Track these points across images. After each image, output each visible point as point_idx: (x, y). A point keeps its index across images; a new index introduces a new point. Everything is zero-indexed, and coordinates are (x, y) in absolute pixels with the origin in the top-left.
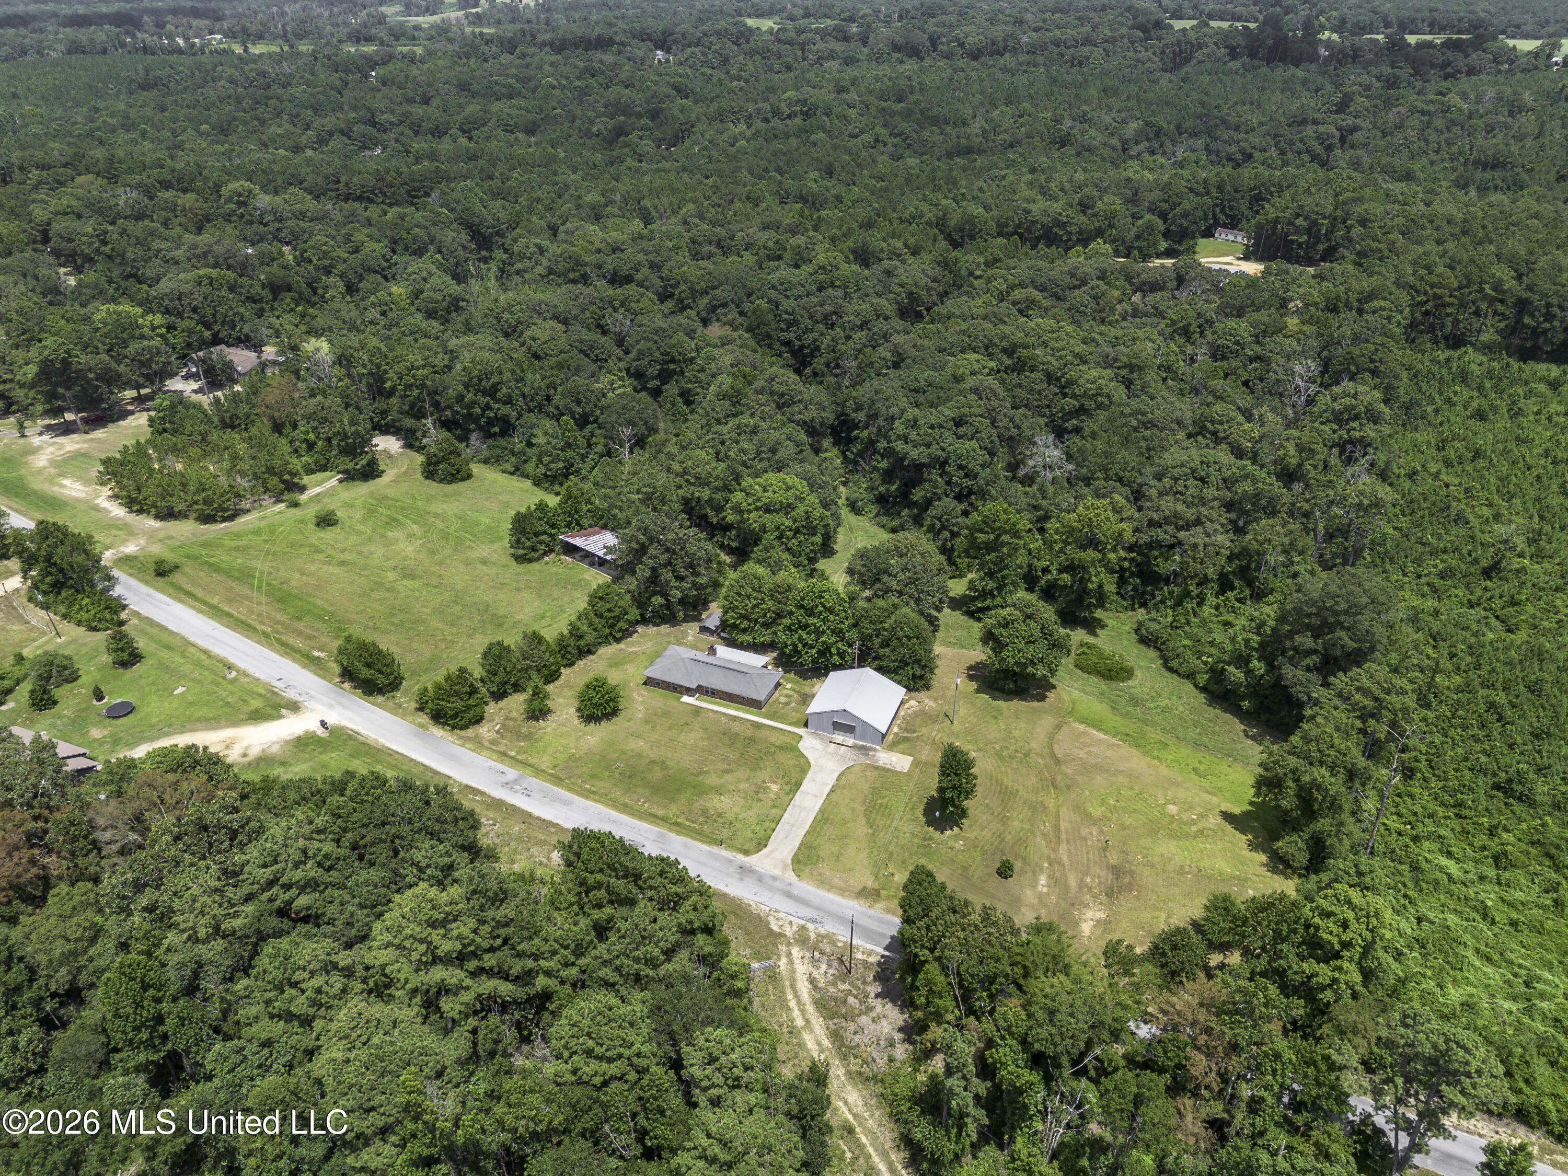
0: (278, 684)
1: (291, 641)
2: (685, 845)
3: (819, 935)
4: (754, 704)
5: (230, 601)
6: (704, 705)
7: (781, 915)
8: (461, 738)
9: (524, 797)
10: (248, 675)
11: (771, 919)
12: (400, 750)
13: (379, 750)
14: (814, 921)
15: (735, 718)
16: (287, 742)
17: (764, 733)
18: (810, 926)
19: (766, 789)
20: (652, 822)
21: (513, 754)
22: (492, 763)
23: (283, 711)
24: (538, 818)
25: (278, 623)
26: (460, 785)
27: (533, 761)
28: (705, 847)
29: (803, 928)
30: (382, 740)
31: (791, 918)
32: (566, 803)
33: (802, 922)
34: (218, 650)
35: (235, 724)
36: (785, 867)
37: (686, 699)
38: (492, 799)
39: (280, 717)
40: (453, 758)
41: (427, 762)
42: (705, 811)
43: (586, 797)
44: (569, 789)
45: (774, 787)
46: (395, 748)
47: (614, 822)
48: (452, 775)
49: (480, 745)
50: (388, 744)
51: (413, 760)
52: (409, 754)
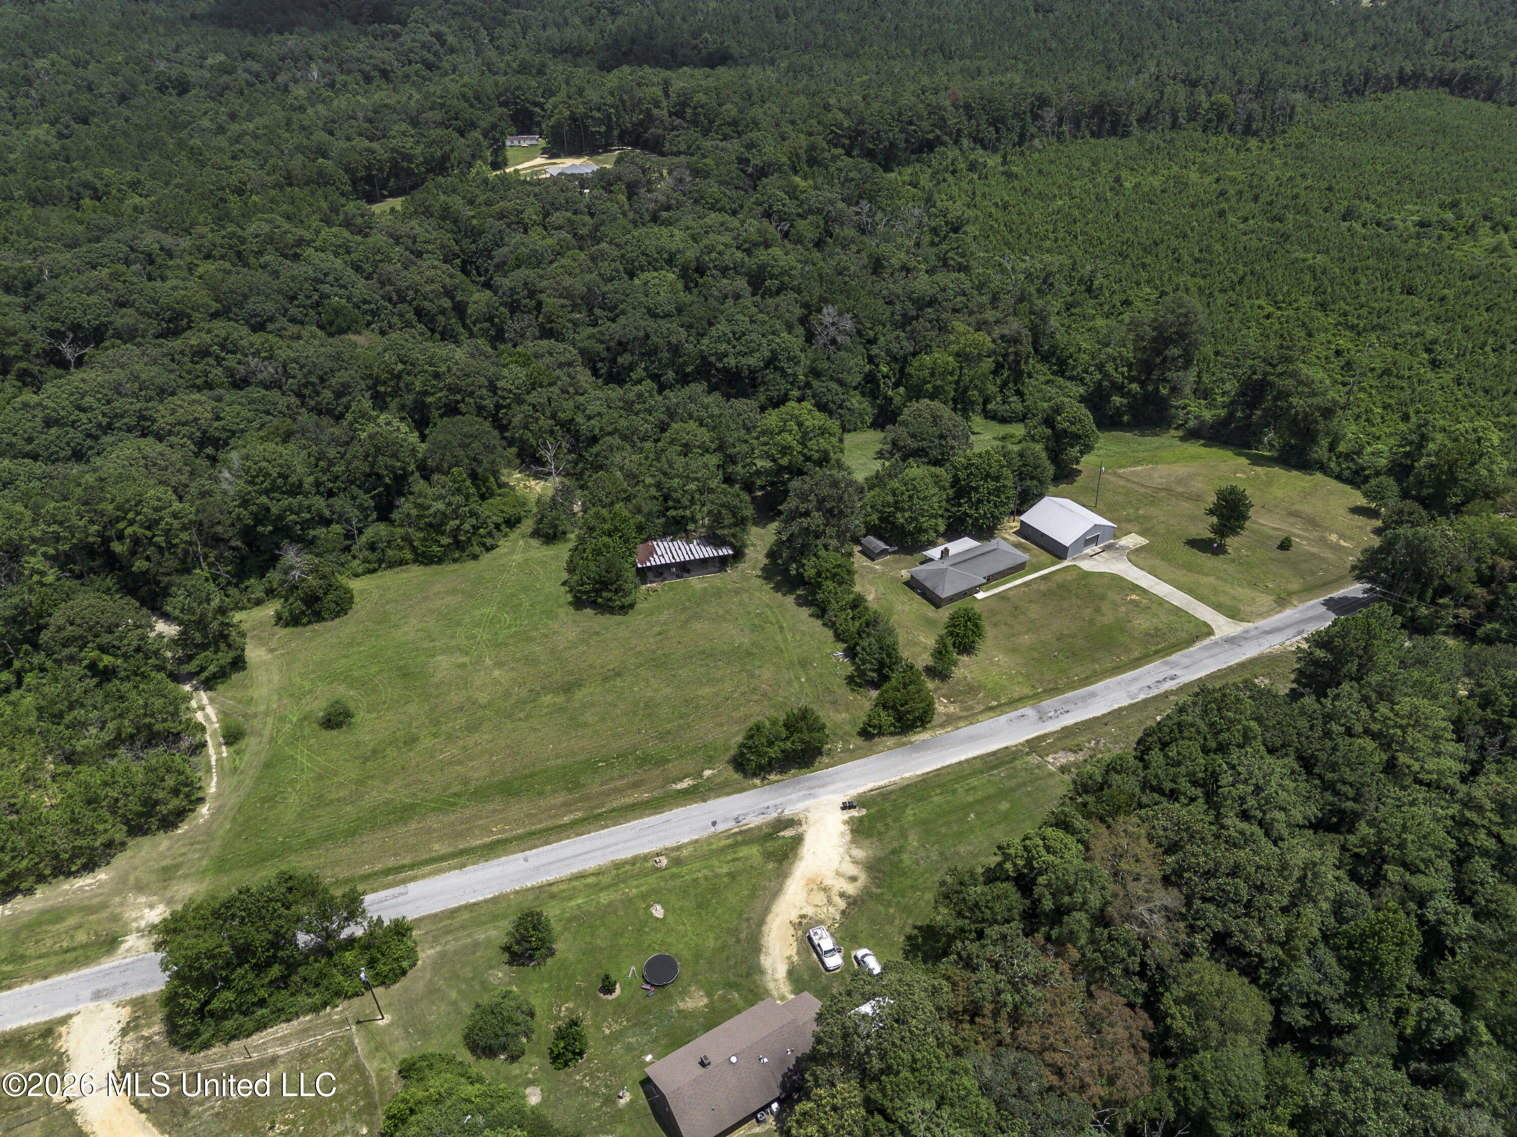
0: (721, 827)
1: (628, 800)
2: (1186, 656)
3: (1314, 635)
4: (1019, 569)
5: (461, 835)
6: (996, 591)
7: (1287, 643)
8: (943, 725)
9: (1067, 715)
10: (678, 848)
11: (1288, 648)
13: (924, 780)
14: (1300, 633)
15: (1025, 584)
16: (853, 841)
17: (1058, 578)
18: (1305, 635)
19: (1134, 601)
20: (1147, 663)
21: (994, 703)
22: (1003, 719)
23: (788, 833)
24: (1104, 716)
25: (566, 804)
26: (1022, 745)
27: (1016, 695)
28: (1192, 649)
29: (1304, 639)
30: (907, 775)
31: (1293, 640)
32: (1093, 695)
33: (1299, 637)
34: (591, 863)
35: (782, 875)
36: (1236, 624)
37: (980, 595)
38: (1058, 731)
39: (798, 840)
40: (972, 739)
41: (970, 755)
42: (1147, 634)
43: (1091, 683)
44: (1074, 688)
45: (1134, 597)
46: (929, 769)
47: (1135, 680)
48: (1004, 745)
49: (966, 718)
50: (919, 772)
51: (960, 763)
52: (947, 763)
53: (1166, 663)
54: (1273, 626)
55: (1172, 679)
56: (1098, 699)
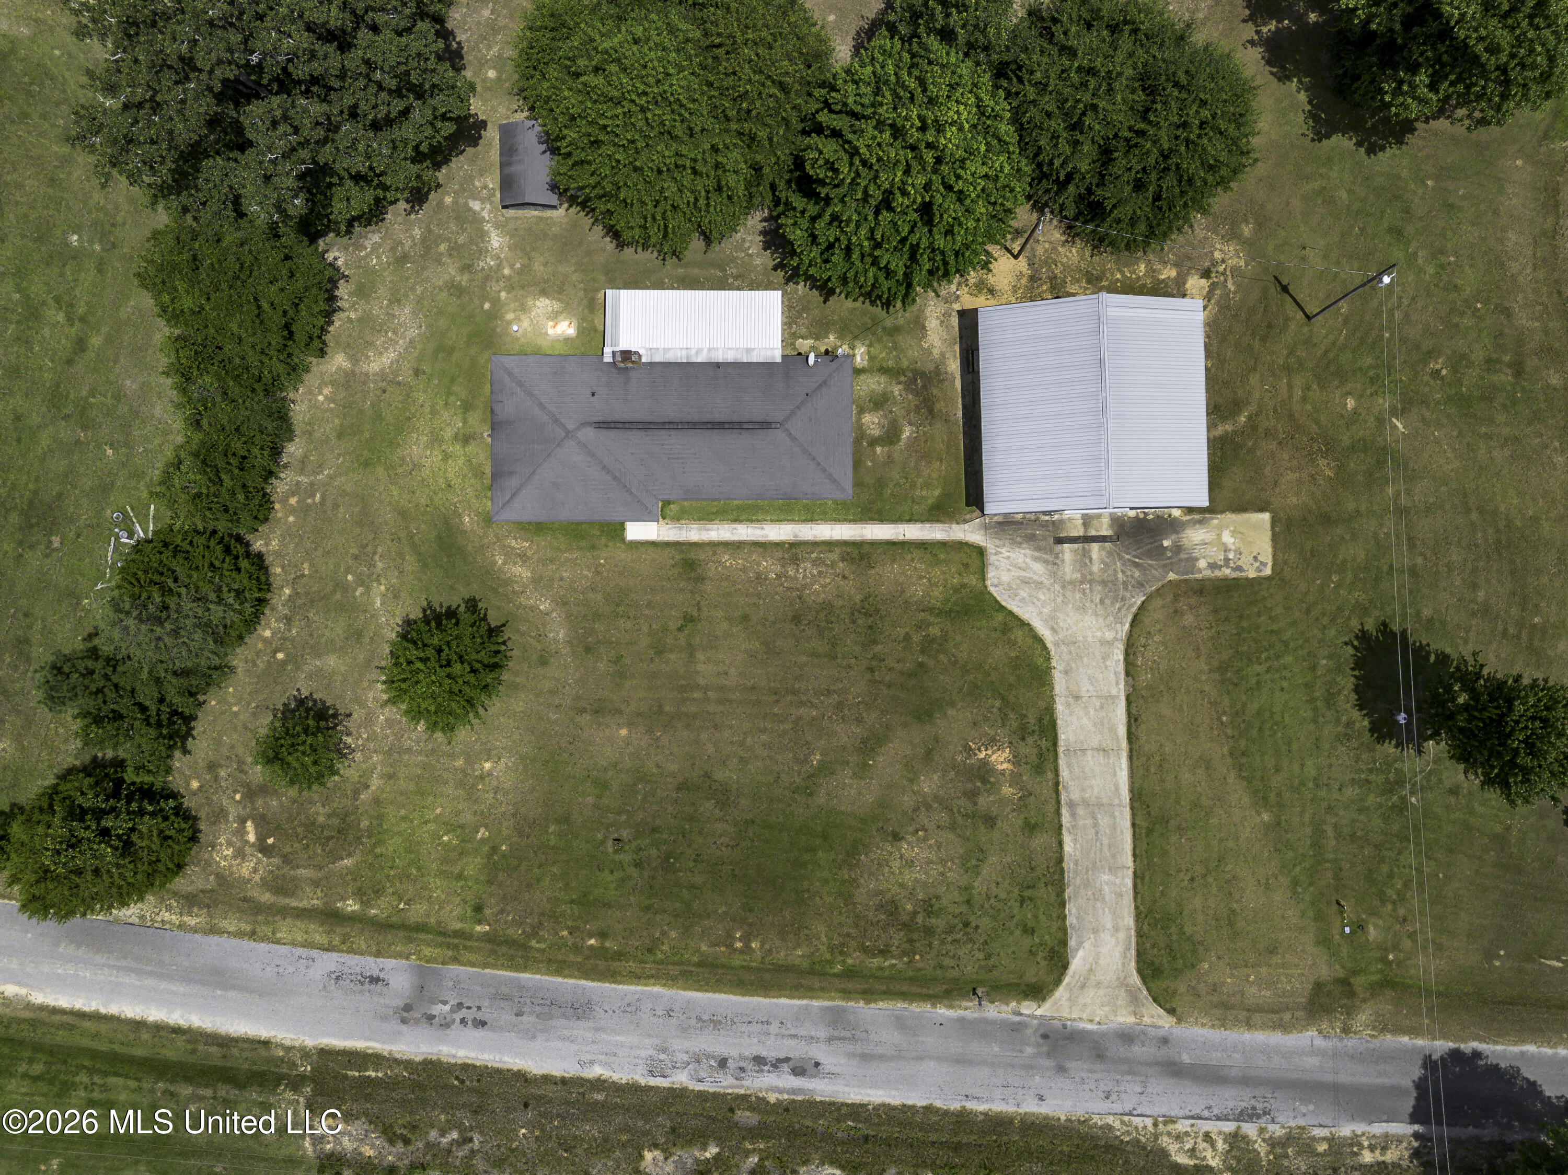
2: (901, 1023)
3: (1273, 1143)
6: (694, 533)
7: (1183, 1126)
8: (191, 901)
9: (472, 1033)
11: (1165, 1141)
12: (80, 1003)
13: (34, 1024)
14: (1249, 1115)
18: (1250, 1129)
19: (984, 772)
21: (351, 906)
22: (330, 962)
26: (305, 1053)
27: (418, 912)
28: (942, 1012)
29: (1235, 1139)
31: (1206, 1126)
33: (1229, 1127)
36: (1134, 999)
37: (637, 531)
38: (408, 1064)
41: (176, 1018)
42: (891, 908)
43: (612, 976)
44: (560, 967)
45: (1000, 759)
46: (64, 1001)
47: (716, 1023)
48: (264, 1033)
49: (255, 909)
50: (39, 998)
51: (139, 1025)
52: (113, 1009)
53: (836, 1018)
54: (1215, 1058)
55: (799, 1071)
56: (580, 1029)
